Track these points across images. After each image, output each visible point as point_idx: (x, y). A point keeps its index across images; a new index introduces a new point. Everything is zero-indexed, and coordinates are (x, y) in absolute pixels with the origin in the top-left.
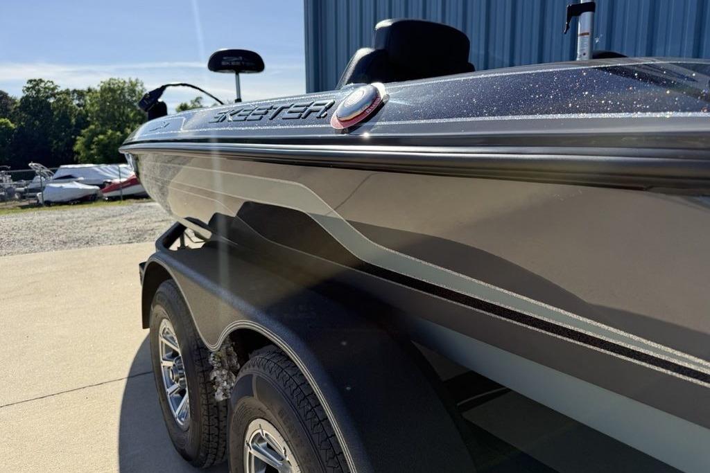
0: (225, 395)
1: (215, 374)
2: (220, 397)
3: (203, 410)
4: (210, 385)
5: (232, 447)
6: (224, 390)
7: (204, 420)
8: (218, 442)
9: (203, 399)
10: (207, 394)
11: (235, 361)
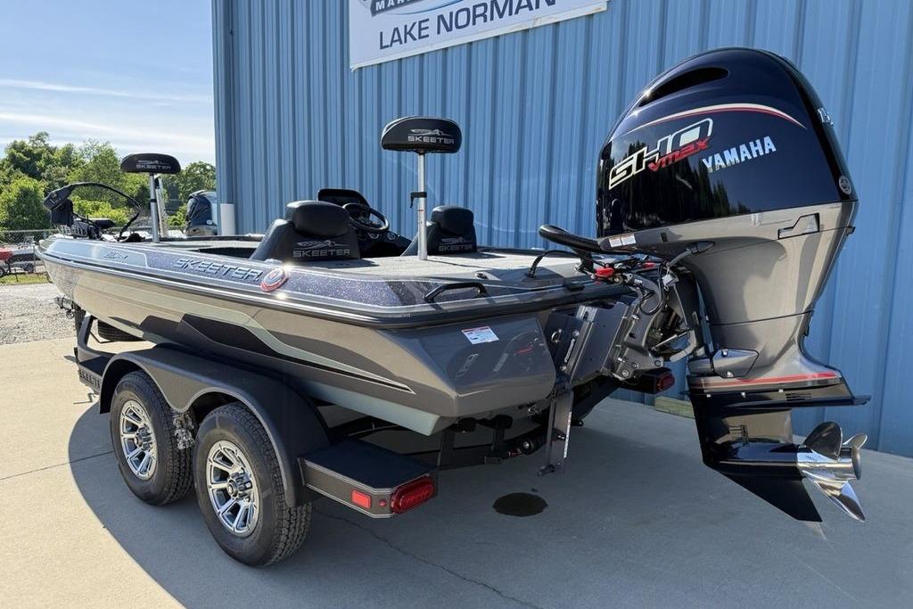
0: (185, 445)
1: (177, 431)
2: (181, 447)
3: (169, 456)
4: (174, 439)
5: (197, 466)
6: (184, 442)
7: (170, 464)
8: (178, 479)
9: (169, 449)
10: (172, 444)
11: (190, 423)
